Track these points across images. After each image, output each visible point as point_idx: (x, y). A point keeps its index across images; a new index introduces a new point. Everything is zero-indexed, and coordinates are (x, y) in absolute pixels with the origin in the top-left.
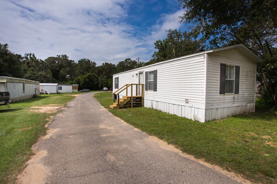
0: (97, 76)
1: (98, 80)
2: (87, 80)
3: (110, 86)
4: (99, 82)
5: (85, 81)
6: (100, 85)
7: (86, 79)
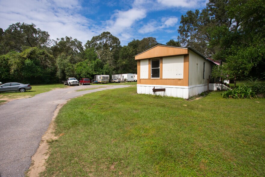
0: (52, 56)
1: (53, 64)
2: (28, 61)
3: (79, 75)
4: (56, 68)
5: (23, 63)
6: (59, 73)
7: (25, 59)
